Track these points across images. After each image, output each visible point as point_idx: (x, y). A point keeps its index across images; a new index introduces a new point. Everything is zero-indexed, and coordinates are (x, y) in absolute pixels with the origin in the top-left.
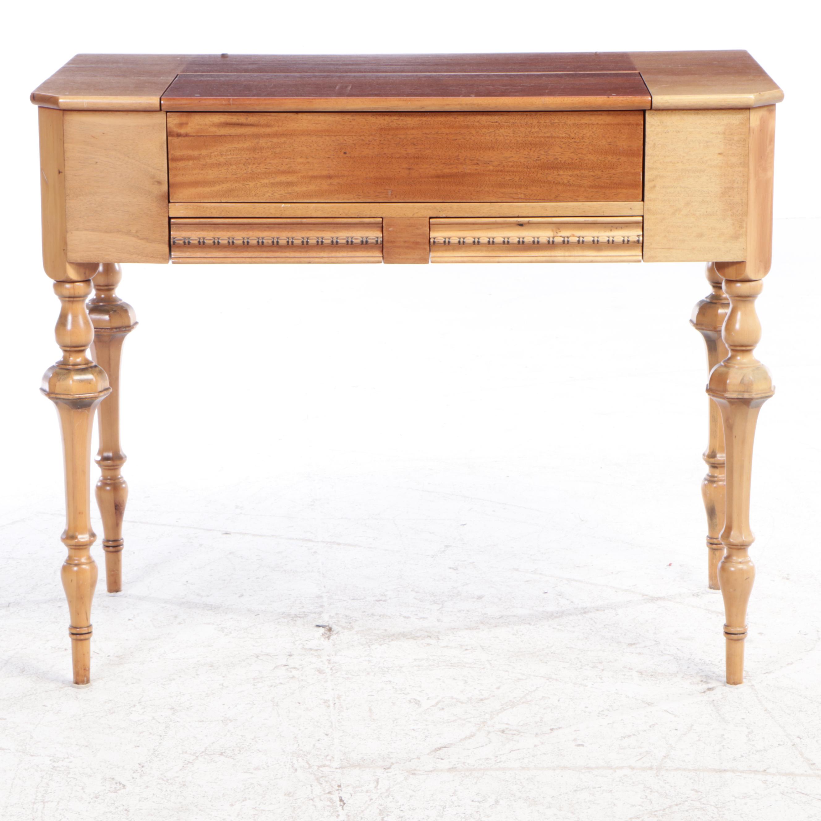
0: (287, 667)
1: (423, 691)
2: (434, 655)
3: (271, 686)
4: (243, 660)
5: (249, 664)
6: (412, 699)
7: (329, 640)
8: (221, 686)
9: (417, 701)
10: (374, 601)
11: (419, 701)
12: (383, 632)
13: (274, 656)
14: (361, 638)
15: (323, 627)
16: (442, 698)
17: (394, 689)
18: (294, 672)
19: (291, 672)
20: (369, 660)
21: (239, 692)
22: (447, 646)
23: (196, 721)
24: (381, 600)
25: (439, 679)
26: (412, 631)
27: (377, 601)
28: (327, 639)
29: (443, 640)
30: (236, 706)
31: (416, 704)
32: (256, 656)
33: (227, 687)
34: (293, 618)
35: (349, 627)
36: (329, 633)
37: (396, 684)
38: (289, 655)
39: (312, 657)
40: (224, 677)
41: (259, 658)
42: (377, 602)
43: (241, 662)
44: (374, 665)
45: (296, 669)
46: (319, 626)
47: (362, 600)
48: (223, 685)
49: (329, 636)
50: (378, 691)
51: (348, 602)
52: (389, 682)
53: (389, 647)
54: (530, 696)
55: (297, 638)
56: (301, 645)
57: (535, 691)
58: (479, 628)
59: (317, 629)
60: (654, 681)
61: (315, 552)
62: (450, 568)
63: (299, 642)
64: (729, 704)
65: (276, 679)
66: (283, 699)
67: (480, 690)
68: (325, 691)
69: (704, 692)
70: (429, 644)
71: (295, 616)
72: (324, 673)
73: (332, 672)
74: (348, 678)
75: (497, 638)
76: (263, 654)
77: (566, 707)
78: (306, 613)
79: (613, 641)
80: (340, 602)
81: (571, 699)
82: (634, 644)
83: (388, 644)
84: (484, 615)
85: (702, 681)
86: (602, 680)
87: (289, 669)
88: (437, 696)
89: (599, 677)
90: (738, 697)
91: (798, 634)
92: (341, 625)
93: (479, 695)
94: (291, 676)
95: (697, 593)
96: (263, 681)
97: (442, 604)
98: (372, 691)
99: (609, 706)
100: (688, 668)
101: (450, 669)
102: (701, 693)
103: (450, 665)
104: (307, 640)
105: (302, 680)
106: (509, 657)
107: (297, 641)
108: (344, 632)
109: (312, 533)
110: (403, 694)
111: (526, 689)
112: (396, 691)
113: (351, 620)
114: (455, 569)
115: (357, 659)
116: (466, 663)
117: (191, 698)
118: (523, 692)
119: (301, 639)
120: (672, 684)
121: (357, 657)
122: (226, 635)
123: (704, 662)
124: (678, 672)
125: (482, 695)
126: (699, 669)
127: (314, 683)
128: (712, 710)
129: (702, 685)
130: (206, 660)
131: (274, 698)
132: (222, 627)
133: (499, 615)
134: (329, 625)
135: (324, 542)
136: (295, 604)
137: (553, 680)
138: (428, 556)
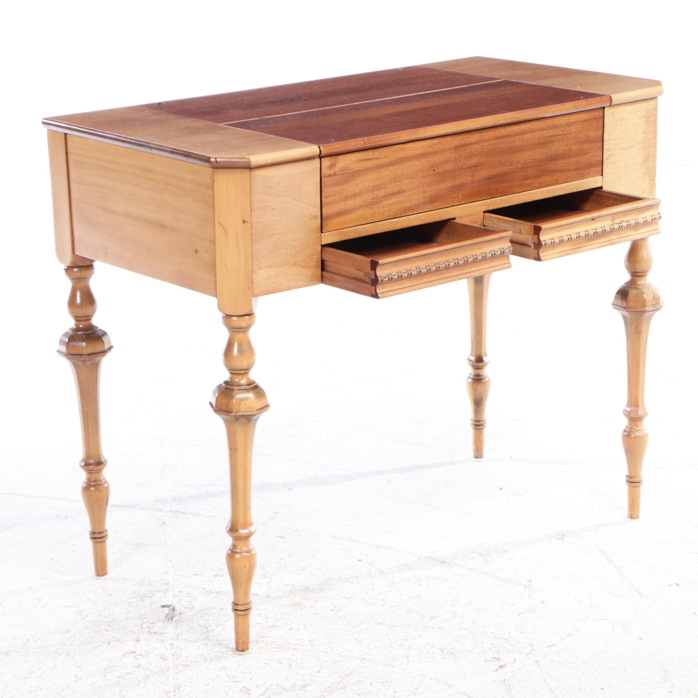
0: (134, 654)
1: (253, 677)
2: (263, 636)
4: (96, 647)
5: (101, 652)
6: (243, 687)
7: (172, 621)
8: (76, 679)
9: (247, 690)
10: (212, 576)
11: (249, 690)
12: (219, 612)
13: (124, 641)
14: (200, 619)
15: (167, 607)
16: (269, 686)
17: (228, 677)
18: (141, 660)
19: (138, 659)
20: (206, 644)
21: (91, 685)
22: (274, 625)
24: (218, 575)
25: (267, 664)
27: (215, 576)
28: (170, 620)
29: (271, 618)
31: (247, 693)
32: (108, 642)
33: (81, 679)
34: (142, 598)
35: (190, 606)
36: (172, 613)
37: (230, 670)
38: (137, 641)
39: (157, 642)
40: (78, 667)
41: (110, 644)
42: (215, 578)
43: (94, 649)
45: (142, 656)
46: (164, 606)
47: (202, 576)
48: (77, 677)
49: (172, 617)
50: (213, 679)
51: (189, 578)
52: (223, 669)
53: (224, 628)
54: (347, 680)
55: (145, 621)
56: (148, 628)
57: (350, 674)
58: (302, 604)
59: (162, 609)
60: (453, 659)
61: (164, 523)
62: (278, 537)
63: (146, 625)
64: (519, 683)
65: (124, 668)
66: (129, 691)
67: (303, 675)
68: (166, 681)
69: (497, 670)
70: (259, 623)
71: (143, 596)
72: (166, 660)
73: (173, 659)
74: (187, 665)
75: (318, 614)
76: (114, 639)
77: (377, 692)
78: (154, 592)
79: (417, 614)
80: (183, 578)
81: (382, 682)
82: (435, 617)
83: (223, 625)
84: (306, 589)
85: (494, 658)
86: (408, 659)
87: (136, 657)
88: (265, 683)
89: (406, 657)
90: (526, 675)
91: (574, 601)
92: (183, 605)
93: (302, 681)
94: (138, 665)
95: (487, 558)
96: (113, 671)
97: (271, 578)
98: (208, 680)
99: (415, 689)
100: (482, 643)
101: (276, 651)
102: (494, 671)
103: (277, 646)
104: (153, 622)
105: (147, 669)
106: (328, 637)
107: (144, 623)
108: (185, 612)
109: (161, 502)
110: (235, 682)
111: (342, 673)
112: (229, 679)
113: (192, 598)
114: (282, 538)
115: (196, 642)
116: (291, 644)
117: (48, 694)
118: (340, 675)
119: (148, 622)
120: (469, 662)
121: (196, 640)
122: (83, 619)
123: (495, 635)
124: (473, 649)
125: (305, 681)
126: (492, 644)
127: (158, 672)
128: (504, 691)
129: (495, 662)
130: (64, 648)
131: (121, 690)
132: (79, 610)
133: (319, 589)
134: (172, 605)
135: (171, 511)
136: (144, 581)
137: (366, 661)
138: (260, 524)
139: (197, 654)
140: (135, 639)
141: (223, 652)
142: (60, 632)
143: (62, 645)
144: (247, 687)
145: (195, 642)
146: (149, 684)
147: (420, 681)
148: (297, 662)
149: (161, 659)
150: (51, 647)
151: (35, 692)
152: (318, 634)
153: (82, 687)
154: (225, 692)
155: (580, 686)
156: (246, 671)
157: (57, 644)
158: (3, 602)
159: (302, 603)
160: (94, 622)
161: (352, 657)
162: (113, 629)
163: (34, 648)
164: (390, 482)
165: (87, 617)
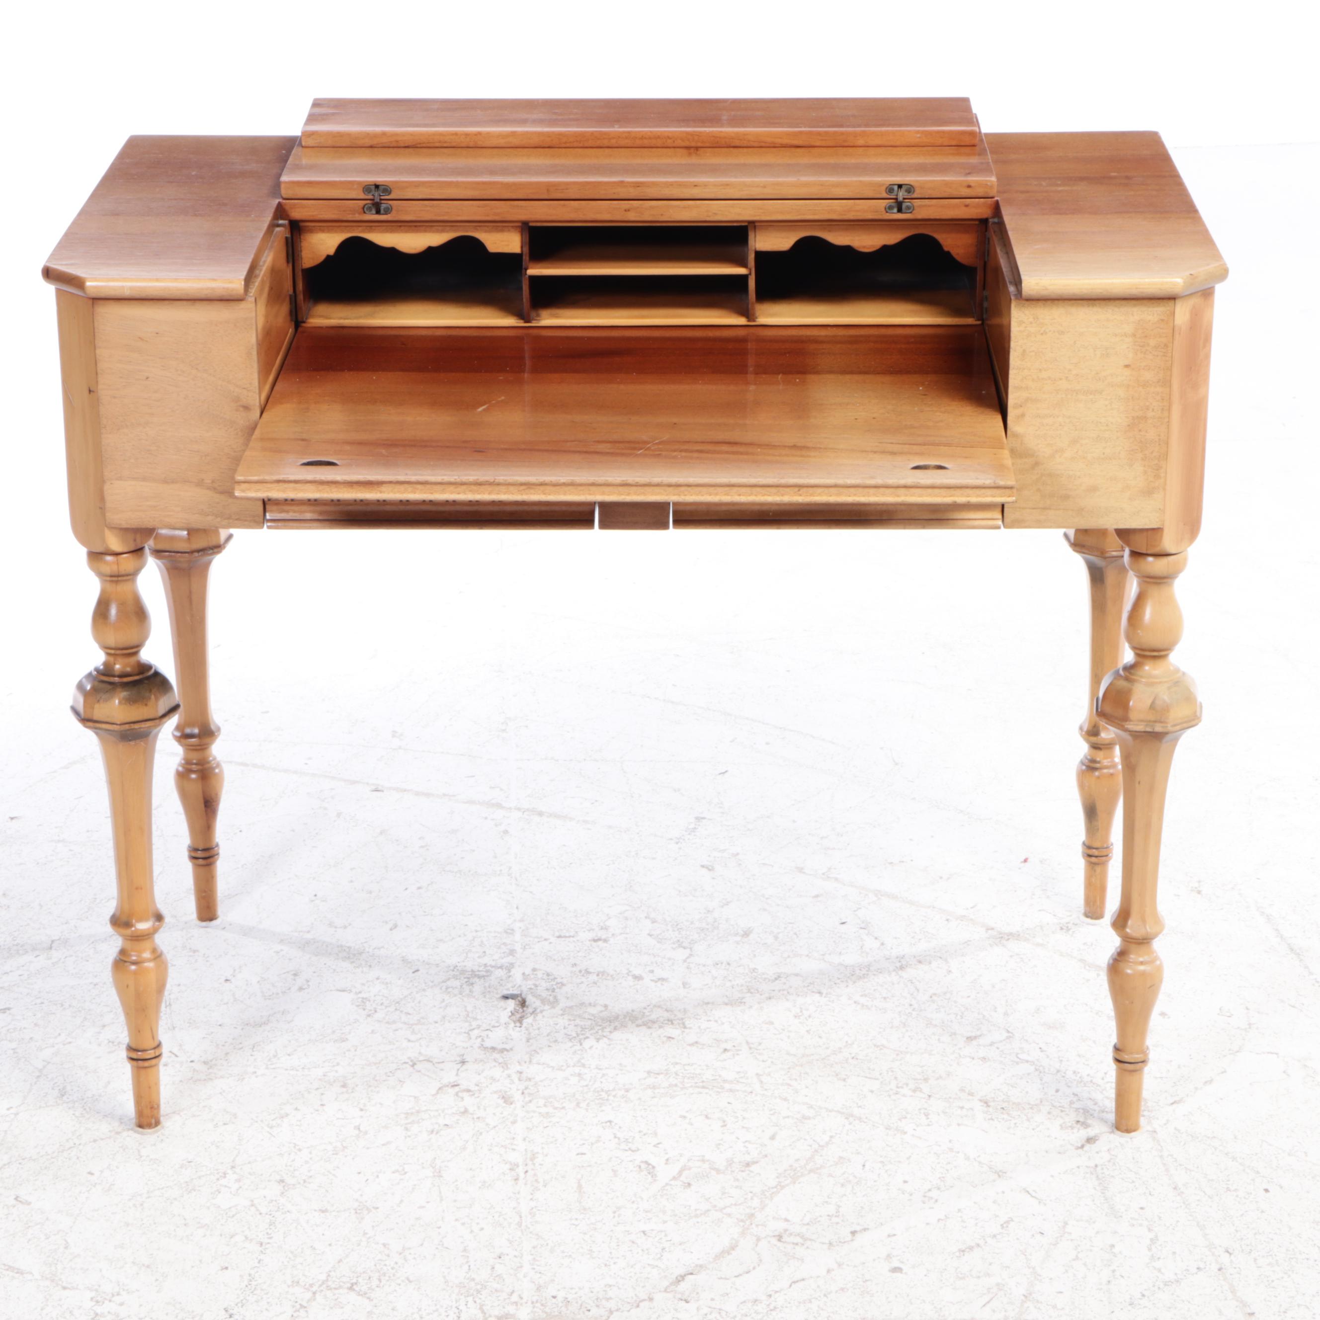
0: (457, 1089)
1: (660, 1143)
2: (677, 1063)
3: (432, 1132)
4: (391, 1072)
5: (400, 1081)
6: (642, 1162)
7: (520, 1027)
8: (357, 1132)
9: (650, 1167)
10: (589, 941)
11: (654, 1167)
12: (601, 1011)
13: (439, 1063)
14: (569, 1025)
15: (512, 999)
16: (689, 1160)
17: (617, 1140)
18: (468, 1101)
19: (462, 1098)
20: (579, 1075)
21: (383, 1145)
22: (696, 1042)
23: (315, 1210)
24: (599, 940)
25: (684, 1117)
26: (645, 1008)
27: (595, 941)
28: (518, 1024)
29: (690, 1028)
30: (378, 1176)
31: (649, 1173)
32: (411, 1063)
33: (366, 1133)
34: (468, 978)
35: (551, 999)
36: (521, 1010)
37: (620, 1128)
38: (461, 1063)
39: (495, 1066)
40: (362, 1110)
41: (416, 1067)
42: (594, 944)
43: (389, 1076)
44: (587, 1086)
45: (471, 1093)
46: (506, 997)
47: (571, 939)
48: (359, 1129)
49: (521, 1017)
50: (592, 1144)
51: (550, 943)
52: (608, 1124)
53: (610, 1045)
54: (821, 1156)
55: (474, 1024)
56: (480, 1040)
57: (827, 1143)
58: (745, 1003)
59: (503, 1003)
60: (1006, 1121)
61: (506, 832)
62: (703, 866)
63: (476, 1032)
64: (1121, 1174)
65: (439, 1115)
66: (448, 1161)
67: (746, 1141)
68: (512, 1144)
69: (1082, 1147)
70: (670, 1037)
71: (471, 975)
72: (511, 1104)
73: (523, 1101)
74: (547, 1113)
75: (772, 1023)
76: (421, 1058)
77: (875, 1181)
78: (489, 968)
79: (944, 1030)
80: (539, 942)
81: (882, 1162)
82: (975, 1038)
83: (609, 1039)
84: (752, 973)
85: (1078, 1122)
86: (928, 1118)
87: (460, 1094)
88: (681, 1156)
89: (924, 1113)
90: (1133, 1158)
91: (1219, 1014)
92: (540, 995)
93: (744, 1154)
94: (462, 1110)
95: (1067, 923)
96: (420, 1121)
97: (691, 949)
98: (584, 1144)
99: (940, 1178)
100: (1057, 1091)
101: (701, 1093)
102: (1078, 1148)
103: (701, 1084)
104: (488, 1028)
105: (478, 1118)
106: (789, 1068)
107: (473, 1029)
108: (544, 1010)
109: (501, 790)
110: (630, 1152)
111: (814, 1141)
112: (619, 1144)
113: (555, 983)
114: (710, 869)
115: (562, 1070)
116: (725, 1081)
117: (311, 1159)
118: (811, 1146)
119: (479, 1027)
120: (1033, 1129)
121: (562, 1066)
122: (369, 1016)
123: (1080, 1077)
124: (1041, 1102)
125: (749, 1154)
126: (1073, 1094)
127: (497, 1126)
128: (1095, 1188)
129: (1079, 1129)
130: (337, 1071)
131: (435, 1158)
132: (363, 998)
133: (774, 974)
134: (521, 995)
135: (519, 809)
136: (474, 946)
137: (855, 1120)
138: (671, 839)
139: (564, 1094)
140: (458, 1059)
141: (609, 1091)
142: (330, 1040)
143: (334, 1066)
144: (650, 1162)
145: (560, 1069)
146: (481, 1148)
147: (949, 1163)
148: (737, 1117)
149: (503, 1100)
150: (315, 1067)
151: (289, 1154)
152: (772, 1062)
153: (368, 1148)
154: (613, 1170)
155: (1227, 1184)
156: (648, 1129)
157: (324, 1062)
158: (234, 976)
159: (744, 1000)
160: (388, 1023)
161: (830, 1111)
162: (420, 1039)
163: (287, 1070)
164: (897, 764)
165: (376, 1011)
